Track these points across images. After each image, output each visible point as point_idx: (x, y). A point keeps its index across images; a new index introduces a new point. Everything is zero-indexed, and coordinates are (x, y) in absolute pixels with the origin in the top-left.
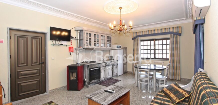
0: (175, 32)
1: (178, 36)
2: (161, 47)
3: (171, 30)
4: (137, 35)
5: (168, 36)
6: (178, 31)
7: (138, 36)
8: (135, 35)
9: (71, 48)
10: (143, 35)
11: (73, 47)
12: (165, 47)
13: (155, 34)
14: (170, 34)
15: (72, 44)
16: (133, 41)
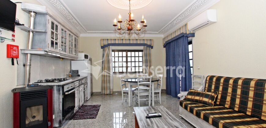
0: (148, 44)
1: (150, 48)
2: (133, 59)
3: (146, 42)
4: (109, 43)
5: (141, 48)
6: (151, 44)
7: (109, 45)
8: (106, 43)
9: (15, 48)
10: (116, 44)
11: (17, 47)
12: (137, 59)
13: (130, 44)
14: (144, 46)
15: (15, 38)
16: (102, 50)
